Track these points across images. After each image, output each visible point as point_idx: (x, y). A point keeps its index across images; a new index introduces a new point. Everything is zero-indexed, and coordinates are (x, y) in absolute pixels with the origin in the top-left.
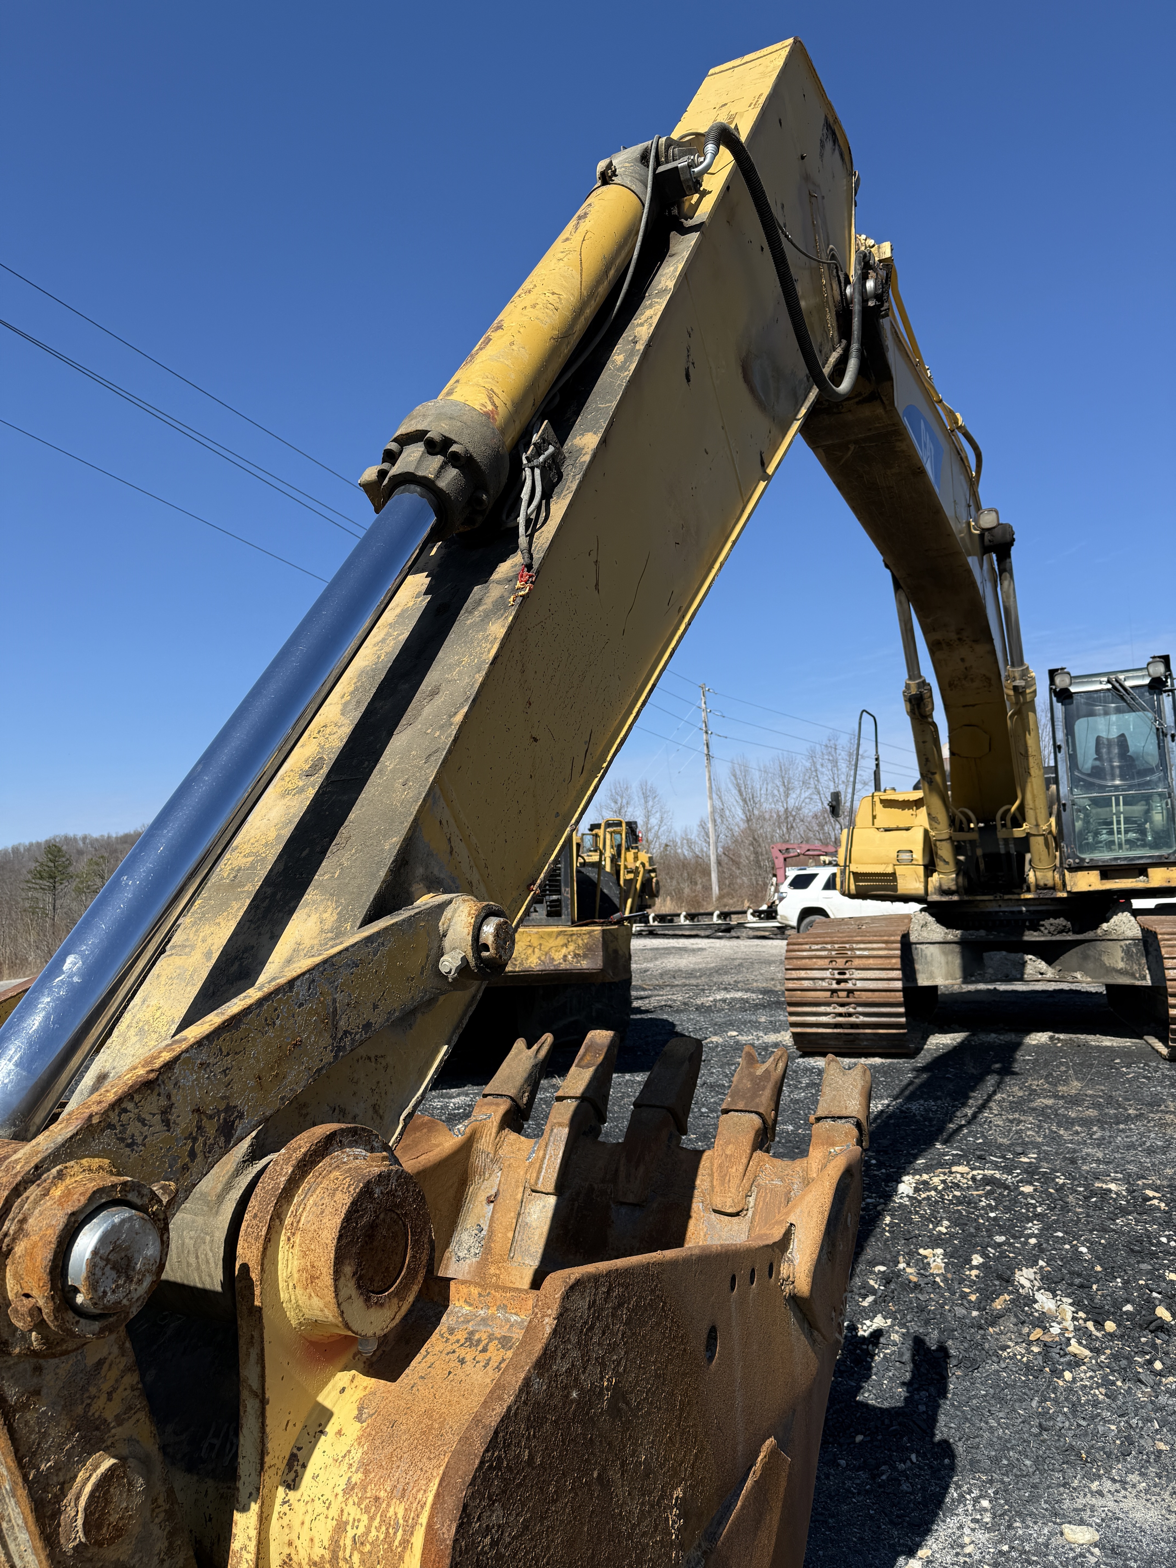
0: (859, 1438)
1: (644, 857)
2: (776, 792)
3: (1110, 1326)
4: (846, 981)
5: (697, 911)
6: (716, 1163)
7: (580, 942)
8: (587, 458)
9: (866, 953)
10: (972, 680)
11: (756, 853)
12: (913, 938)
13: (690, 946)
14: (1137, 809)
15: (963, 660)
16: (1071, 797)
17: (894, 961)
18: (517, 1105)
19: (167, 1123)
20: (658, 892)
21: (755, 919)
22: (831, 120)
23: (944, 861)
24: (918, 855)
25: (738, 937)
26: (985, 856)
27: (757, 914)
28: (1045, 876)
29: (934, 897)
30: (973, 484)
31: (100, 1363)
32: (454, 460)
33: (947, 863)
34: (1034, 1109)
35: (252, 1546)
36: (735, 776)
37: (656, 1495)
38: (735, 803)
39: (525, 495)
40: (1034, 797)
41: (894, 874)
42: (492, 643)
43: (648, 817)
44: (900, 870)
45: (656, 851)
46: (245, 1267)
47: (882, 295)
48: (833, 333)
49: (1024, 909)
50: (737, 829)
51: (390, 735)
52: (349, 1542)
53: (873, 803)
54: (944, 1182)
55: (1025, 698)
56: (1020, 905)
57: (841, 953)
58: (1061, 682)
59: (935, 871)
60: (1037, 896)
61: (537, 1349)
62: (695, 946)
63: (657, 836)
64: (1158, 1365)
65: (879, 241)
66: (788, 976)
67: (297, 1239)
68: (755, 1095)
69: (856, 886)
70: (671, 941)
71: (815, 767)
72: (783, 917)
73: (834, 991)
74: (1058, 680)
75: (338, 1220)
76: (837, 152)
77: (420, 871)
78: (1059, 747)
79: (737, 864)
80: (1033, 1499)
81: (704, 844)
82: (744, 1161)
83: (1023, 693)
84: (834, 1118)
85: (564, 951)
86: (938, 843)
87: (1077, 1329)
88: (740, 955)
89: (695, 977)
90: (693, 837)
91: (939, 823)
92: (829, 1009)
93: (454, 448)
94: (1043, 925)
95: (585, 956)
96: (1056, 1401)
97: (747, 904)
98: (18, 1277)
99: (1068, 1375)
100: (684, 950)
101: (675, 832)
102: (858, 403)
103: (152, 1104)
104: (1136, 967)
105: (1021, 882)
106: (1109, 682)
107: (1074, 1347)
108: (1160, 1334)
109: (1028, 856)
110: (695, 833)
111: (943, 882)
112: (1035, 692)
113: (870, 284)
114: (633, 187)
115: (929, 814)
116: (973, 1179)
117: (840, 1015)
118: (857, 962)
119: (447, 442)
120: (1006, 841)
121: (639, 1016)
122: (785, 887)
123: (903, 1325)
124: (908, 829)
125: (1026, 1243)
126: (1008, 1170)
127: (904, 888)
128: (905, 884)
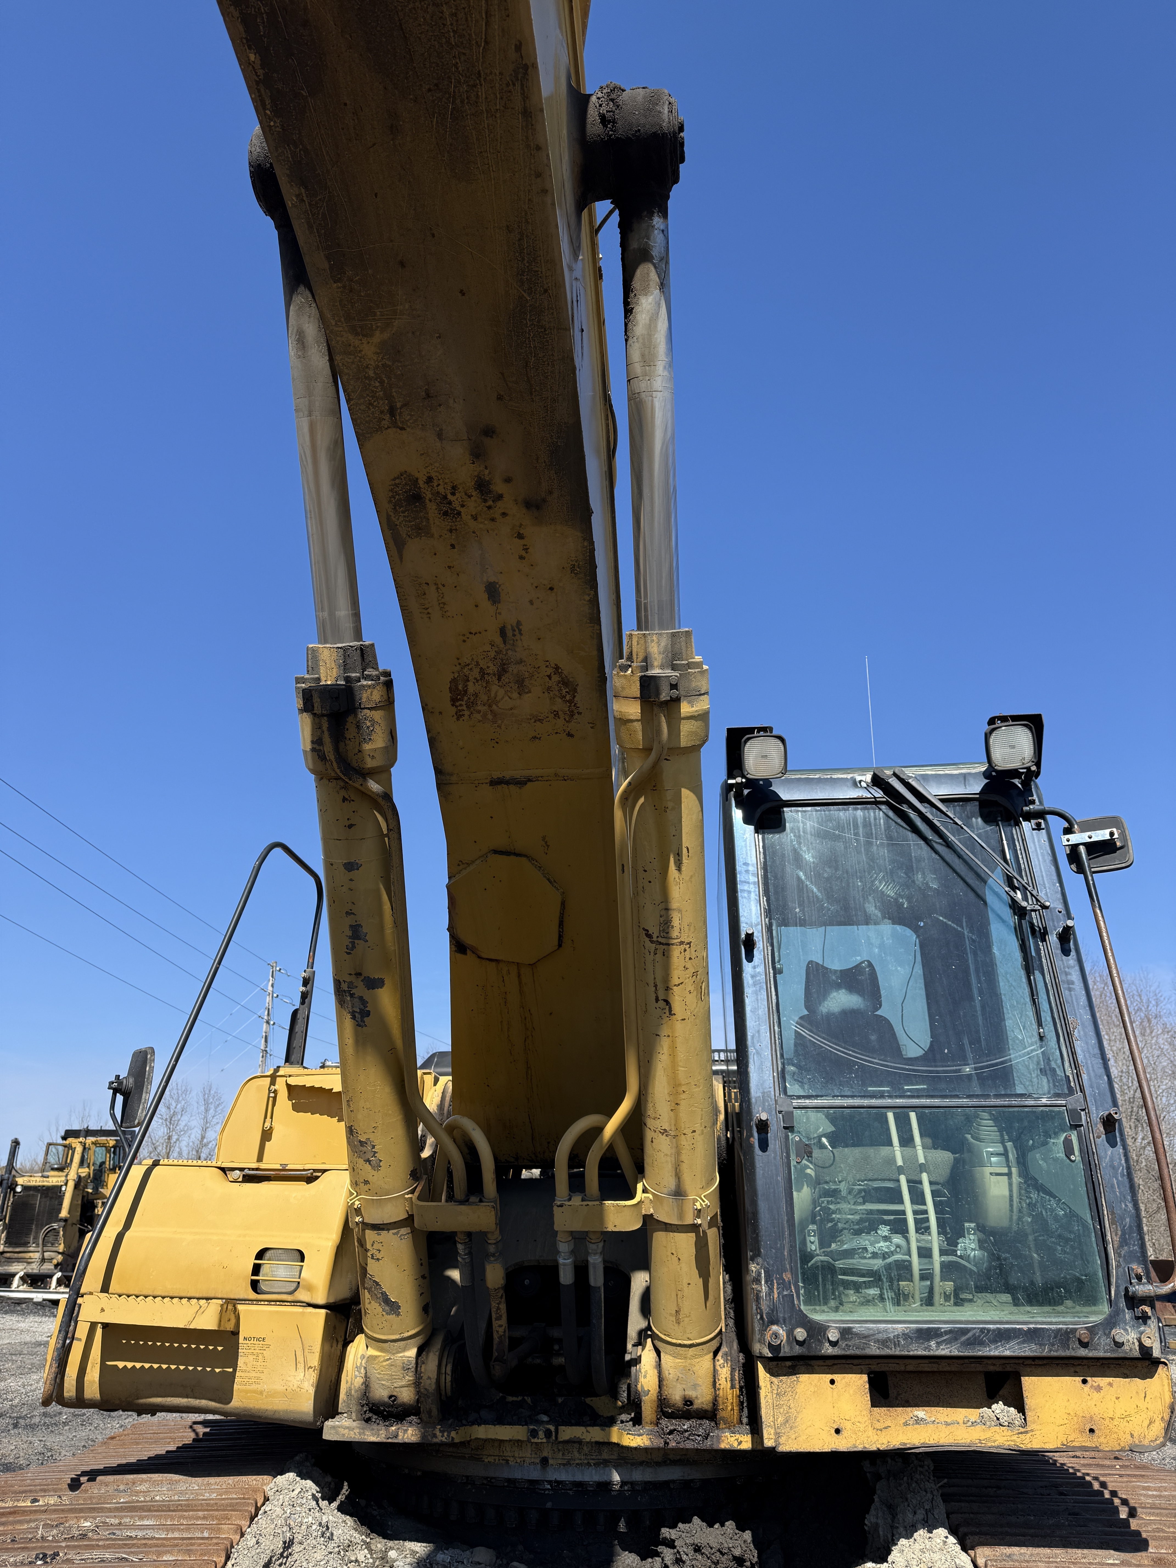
16: (786, 1101)
23: (386, 1300)
24: (319, 1272)
26: (513, 1276)
28: (687, 1370)
33: (393, 1307)
40: (674, 1093)
41: (230, 1336)
44: (252, 1322)
49: (616, 1478)
53: (273, 1098)
55: (674, 730)
56: (606, 1463)
59: (362, 1331)
60: (659, 1443)
69: (104, 1369)
78: (749, 943)
86: (370, 1235)
91: (377, 1167)
94: (671, 1544)
109: (639, 1281)
111: (375, 1374)
120: (580, 1239)
124: (310, 1178)
127: (254, 1387)
128: (258, 1375)
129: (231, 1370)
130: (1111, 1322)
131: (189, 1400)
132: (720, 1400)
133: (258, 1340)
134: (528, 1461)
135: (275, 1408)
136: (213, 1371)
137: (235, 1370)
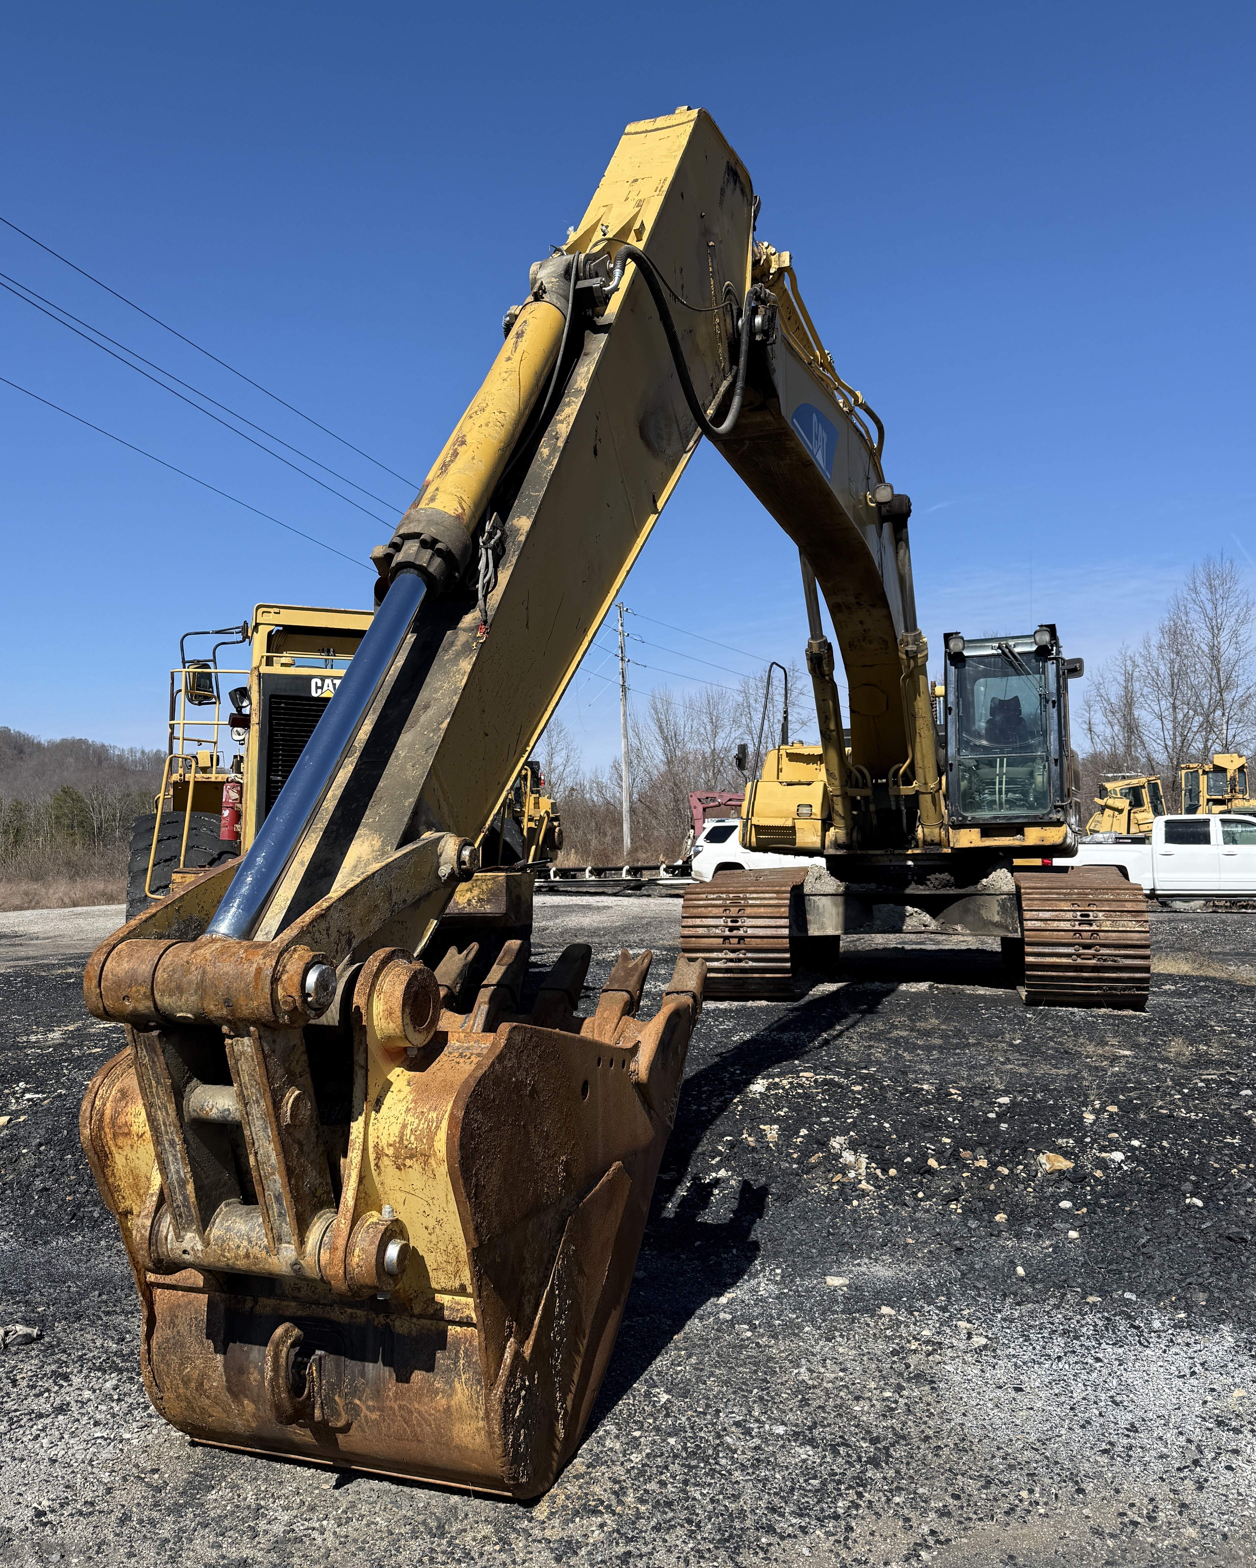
0: (698, 1243)
1: (545, 804)
2: (702, 730)
3: (893, 1172)
4: (738, 928)
5: (606, 866)
6: (596, 1023)
7: (484, 887)
8: (522, 538)
9: (758, 902)
10: (870, 642)
11: (676, 801)
12: (807, 890)
13: (595, 904)
14: (1021, 771)
15: (861, 622)
16: (958, 758)
17: (783, 909)
18: (452, 993)
19: (328, 934)
20: (561, 843)
21: (668, 876)
22: (732, 163)
23: (839, 816)
24: (817, 810)
25: (649, 896)
26: (877, 812)
27: (670, 869)
28: (932, 832)
29: (831, 851)
30: (875, 455)
31: (294, 1046)
32: (439, 553)
33: (841, 818)
34: (888, 1039)
35: (361, 1136)
36: (655, 709)
37: (551, 1153)
38: (654, 742)
39: (482, 565)
40: (923, 756)
41: (793, 828)
42: (463, 675)
43: (551, 755)
44: (799, 824)
45: (560, 794)
46: (358, 1008)
47: (768, 330)
48: (724, 364)
49: (911, 863)
50: (656, 772)
51: (400, 733)
52: (409, 1132)
53: (779, 756)
54: (791, 1083)
55: (916, 662)
56: (908, 860)
57: (735, 902)
58: (956, 646)
59: (831, 825)
60: (924, 852)
61: (498, 1052)
62: (599, 904)
63: (561, 778)
64: (921, 1195)
65: (779, 250)
66: (684, 924)
67: (382, 996)
68: (626, 980)
69: (757, 839)
70: (574, 898)
71: (748, 702)
72: (697, 873)
73: (726, 938)
74: (952, 644)
75: (403, 987)
76: (738, 190)
77: (423, 818)
78: (950, 709)
79: (654, 813)
80: (813, 1268)
81: (617, 789)
82: (616, 1021)
83: (915, 658)
84: (678, 993)
85: (468, 895)
86: (834, 799)
87: (868, 1174)
88: (649, 914)
89: (599, 935)
90: (605, 780)
91: (835, 779)
92: (720, 955)
93: (439, 546)
94: (929, 880)
95: (489, 901)
96: (843, 1219)
97: (661, 858)
98: (284, 989)
99: (855, 1203)
100: (588, 908)
101: (584, 773)
102: (750, 411)
103: (323, 925)
104: (1009, 920)
105: (908, 838)
106: (999, 647)
107: (864, 1185)
108: (926, 1175)
110: (607, 775)
111: (838, 836)
112: (927, 656)
113: (758, 320)
114: (558, 305)
115: (827, 770)
116: (816, 1081)
117: (731, 960)
118: (749, 911)
119: (435, 541)
120: (898, 798)
121: (537, 970)
122: (701, 841)
123: (739, 1175)
124: (809, 784)
125: (845, 1122)
126: (847, 1076)
128: (803, 839)
130: (1049, 813)
131: (784, 845)
132: (940, 839)
133: (802, 829)
135: (809, 844)
136: (789, 836)
137: (796, 837)
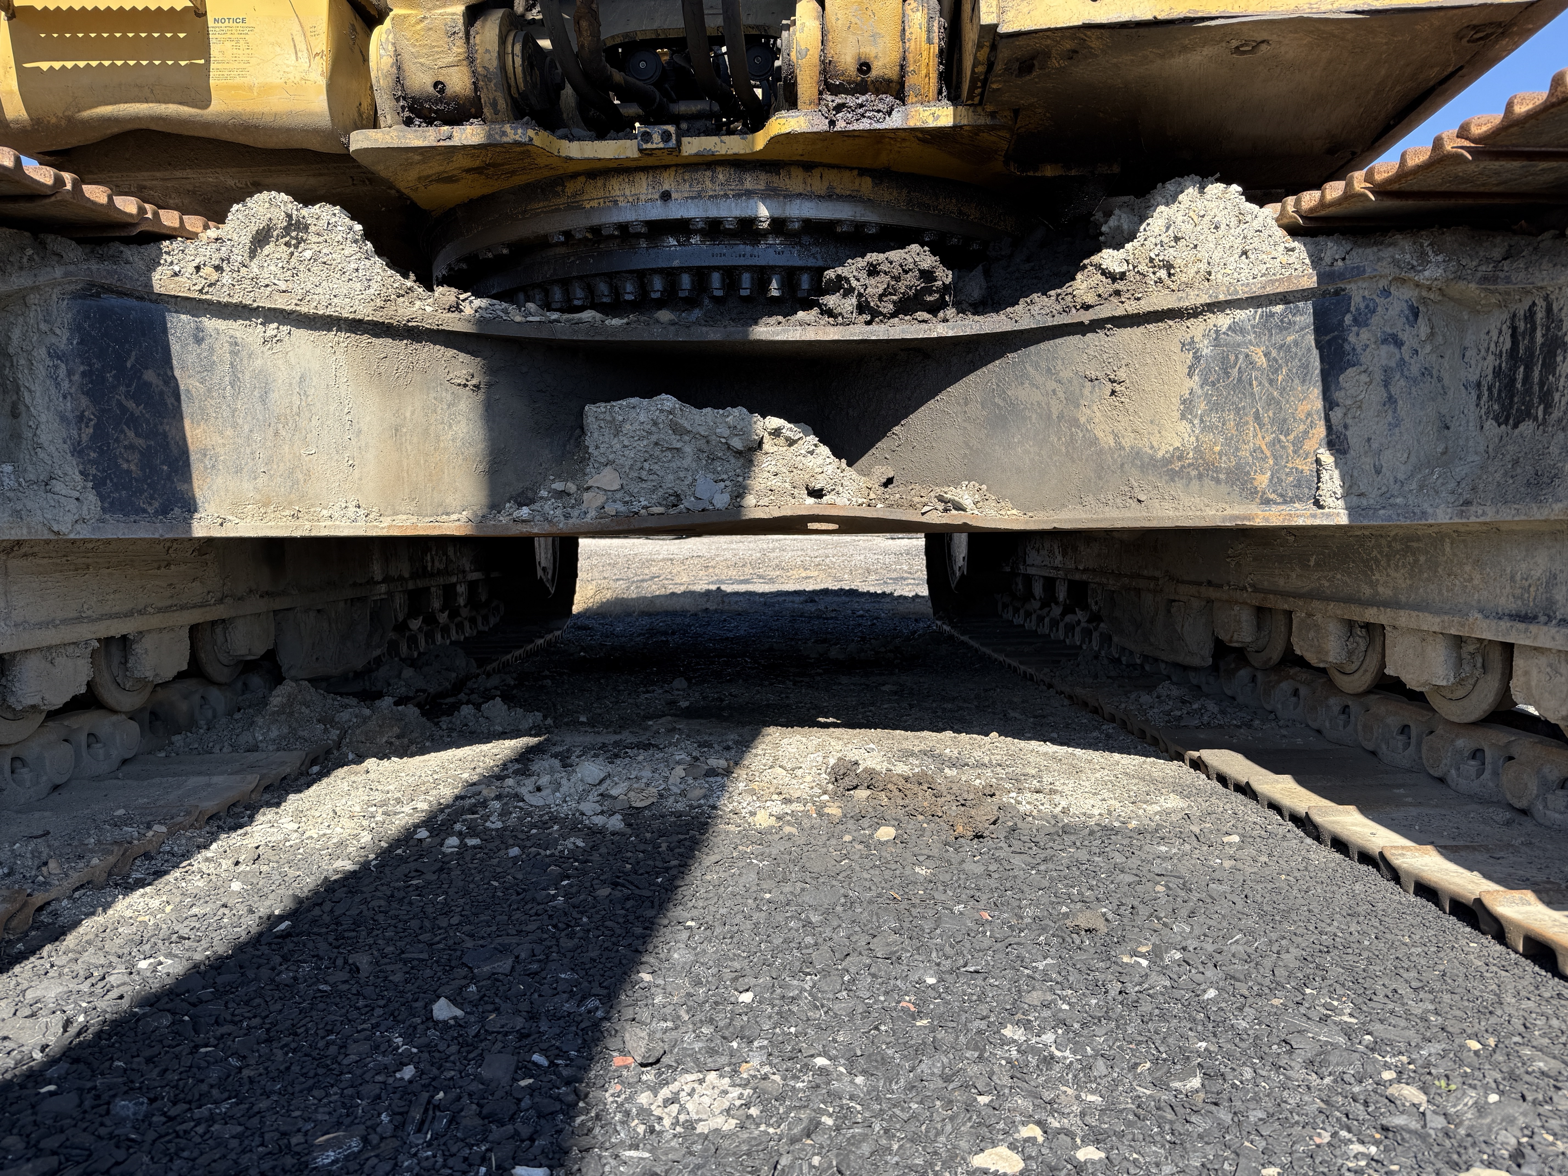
56: (749, 194)
69: (23, 74)
94: (839, 280)
111: (407, 47)
127: (238, 81)
128: (242, 66)
129: (202, 61)
131: (151, 105)
132: (910, 57)
133: (235, 21)
134: (643, 197)
135: (274, 109)
136: (176, 64)
137: (208, 62)
